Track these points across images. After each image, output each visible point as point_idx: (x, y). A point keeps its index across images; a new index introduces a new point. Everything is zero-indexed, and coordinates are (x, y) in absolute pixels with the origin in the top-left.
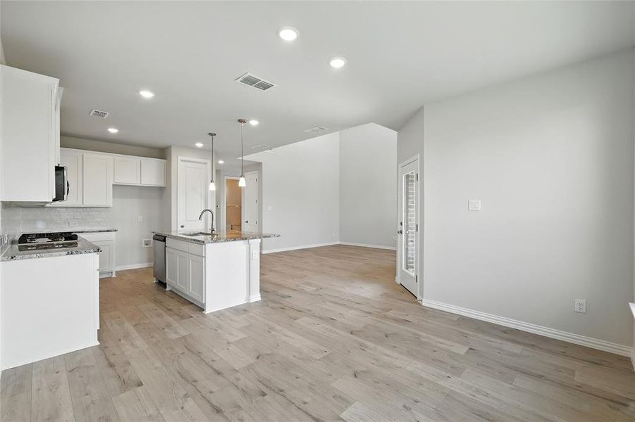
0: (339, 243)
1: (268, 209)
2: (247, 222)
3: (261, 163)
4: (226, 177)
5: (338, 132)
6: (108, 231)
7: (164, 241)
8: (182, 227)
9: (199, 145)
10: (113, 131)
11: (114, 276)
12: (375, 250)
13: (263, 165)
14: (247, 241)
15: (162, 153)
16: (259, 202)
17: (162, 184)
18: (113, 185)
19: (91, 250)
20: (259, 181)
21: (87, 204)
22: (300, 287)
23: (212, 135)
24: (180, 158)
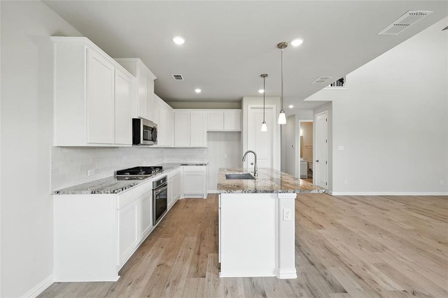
1: (339, 148)
2: (318, 161)
3: (331, 102)
4: (300, 121)
6: (201, 165)
8: (252, 164)
10: (198, 91)
11: (205, 198)
13: (333, 104)
16: (329, 141)
17: (239, 130)
18: (208, 132)
20: (329, 120)
22: (369, 272)
23: (264, 76)
24: (250, 106)
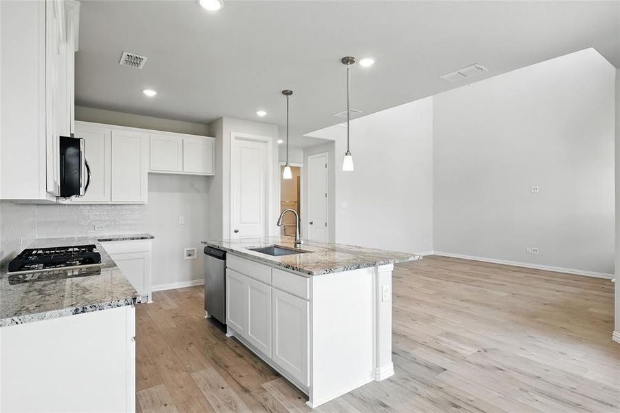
0: (432, 253)
1: (342, 204)
2: (311, 223)
3: (334, 142)
5: (431, 97)
6: (142, 238)
7: (224, 258)
8: (236, 232)
9: (261, 114)
10: (150, 93)
11: (150, 301)
12: (500, 267)
13: (336, 142)
14: (372, 268)
15: (209, 128)
16: (330, 195)
17: (209, 172)
18: (149, 174)
19: (122, 302)
20: (330, 166)
21: (116, 200)
22: (443, 344)
23: (287, 93)
24: (234, 134)
